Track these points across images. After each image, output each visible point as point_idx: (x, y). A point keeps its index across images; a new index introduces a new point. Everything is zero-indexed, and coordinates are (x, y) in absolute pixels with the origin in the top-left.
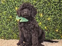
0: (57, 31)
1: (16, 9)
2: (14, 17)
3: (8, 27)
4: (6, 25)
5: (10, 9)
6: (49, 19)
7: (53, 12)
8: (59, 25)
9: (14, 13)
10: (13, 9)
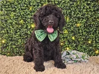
0: (90, 42)
1: (31, 9)
2: (27, 22)
3: (18, 37)
4: (15, 34)
5: (22, 9)
6: (78, 25)
7: (85, 14)
8: (93, 34)
9: (27, 15)
10: (25, 9)
